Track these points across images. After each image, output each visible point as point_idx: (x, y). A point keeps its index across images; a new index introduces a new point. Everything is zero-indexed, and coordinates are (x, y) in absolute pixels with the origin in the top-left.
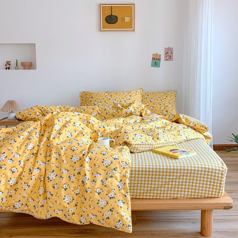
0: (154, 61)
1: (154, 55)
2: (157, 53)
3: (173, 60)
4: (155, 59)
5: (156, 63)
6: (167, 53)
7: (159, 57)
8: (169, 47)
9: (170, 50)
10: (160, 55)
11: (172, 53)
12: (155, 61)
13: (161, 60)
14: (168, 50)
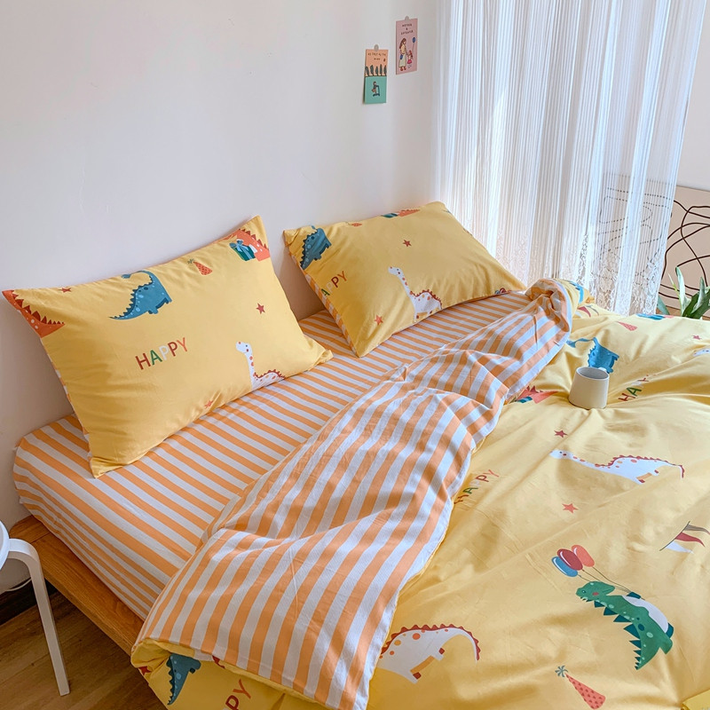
0: (371, 80)
1: (368, 53)
2: (376, 47)
3: (416, 69)
4: (372, 73)
5: (375, 86)
6: (404, 40)
7: (381, 62)
8: (407, 18)
9: (410, 28)
10: (385, 53)
11: (414, 40)
12: (374, 79)
13: (387, 74)
14: (404, 29)
